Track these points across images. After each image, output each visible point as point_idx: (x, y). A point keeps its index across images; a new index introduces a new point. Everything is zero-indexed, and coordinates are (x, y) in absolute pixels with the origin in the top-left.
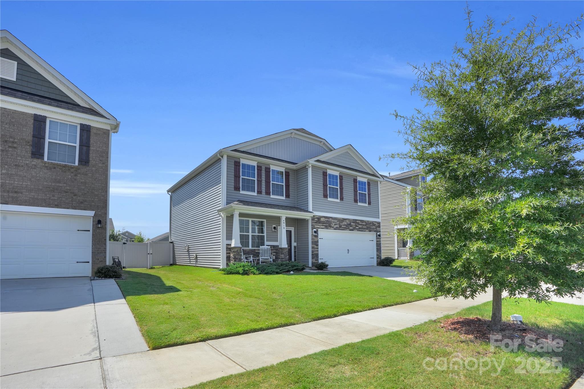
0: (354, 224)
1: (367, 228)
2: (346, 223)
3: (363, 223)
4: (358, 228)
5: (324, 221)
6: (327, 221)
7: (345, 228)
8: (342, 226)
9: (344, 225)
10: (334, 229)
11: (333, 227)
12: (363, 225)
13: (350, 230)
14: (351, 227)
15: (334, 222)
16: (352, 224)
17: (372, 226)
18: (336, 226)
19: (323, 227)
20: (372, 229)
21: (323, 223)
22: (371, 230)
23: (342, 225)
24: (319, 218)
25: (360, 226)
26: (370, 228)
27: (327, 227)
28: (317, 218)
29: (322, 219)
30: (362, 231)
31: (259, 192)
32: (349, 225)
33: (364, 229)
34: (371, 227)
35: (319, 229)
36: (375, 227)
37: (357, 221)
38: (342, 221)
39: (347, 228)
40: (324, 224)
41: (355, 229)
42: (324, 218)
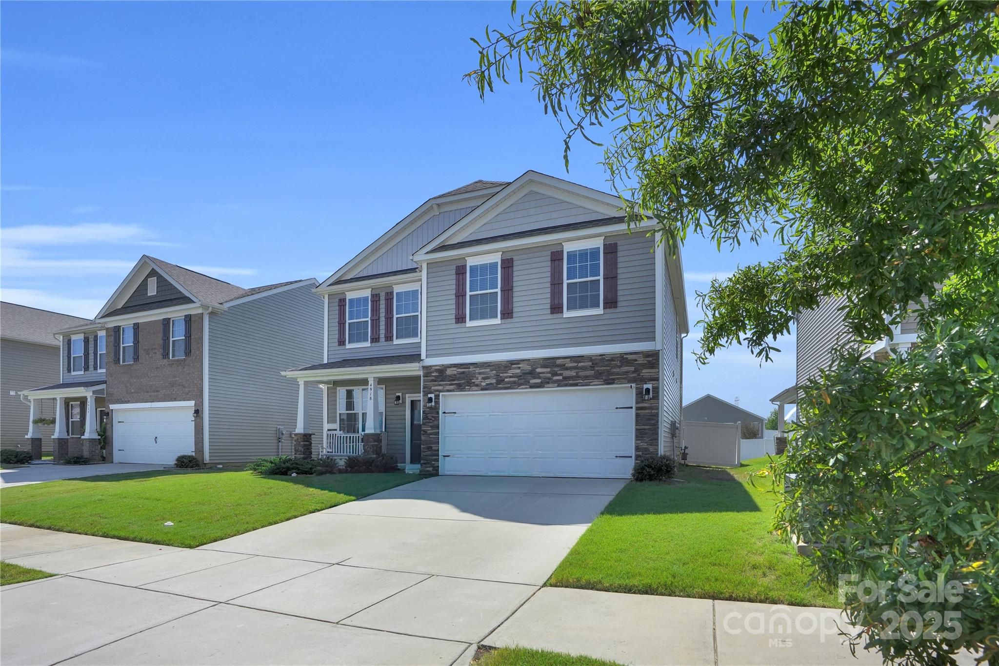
0: (549, 370)
1: (598, 376)
2: (518, 371)
3: (580, 365)
4: (561, 378)
5: (455, 375)
6: (463, 373)
7: (514, 382)
8: (506, 380)
9: (511, 377)
10: (482, 389)
11: (477, 385)
12: (584, 368)
13: (531, 387)
14: (535, 378)
15: (480, 373)
16: (539, 370)
17: (620, 367)
18: (488, 381)
19: (452, 387)
20: (618, 374)
21: (452, 378)
22: (614, 379)
23: (506, 377)
24: (442, 371)
25: (567, 373)
26: (612, 374)
27: (460, 388)
28: (437, 371)
29: (449, 372)
30: (576, 385)
31: (375, 340)
32: (529, 373)
33: (586, 377)
34: (615, 370)
35: (441, 394)
36: (632, 369)
37: (559, 362)
38: (506, 367)
39: (522, 381)
40: (454, 380)
41: (548, 383)
42: (455, 369)
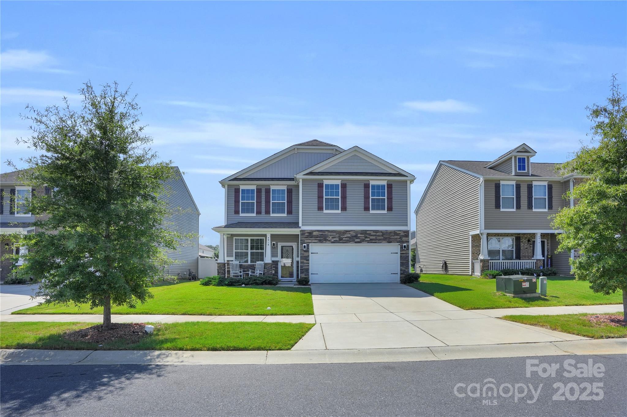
0: (363, 235)
1: (385, 239)
2: (349, 235)
3: (377, 234)
4: (369, 239)
5: (318, 235)
6: (322, 234)
7: (348, 240)
8: (344, 239)
9: (346, 238)
10: (332, 243)
11: (329, 241)
12: (379, 236)
13: (355, 243)
14: (357, 239)
15: (331, 235)
16: (359, 235)
17: (394, 236)
18: (335, 239)
19: (316, 241)
20: (393, 239)
21: (317, 237)
22: (391, 241)
23: (344, 238)
24: (311, 233)
25: (372, 237)
26: (391, 239)
27: (321, 241)
28: (308, 233)
29: (314, 233)
30: (376, 243)
31: (259, 212)
32: (354, 236)
33: (380, 240)
34: (391, 237)
35: (310, 244)
36: (399, 237)
37: (368, 232)
38: (344, 233)
39: (351, 240)
40: (317, 238)
41: (363, 241)
42: (318, 232)
